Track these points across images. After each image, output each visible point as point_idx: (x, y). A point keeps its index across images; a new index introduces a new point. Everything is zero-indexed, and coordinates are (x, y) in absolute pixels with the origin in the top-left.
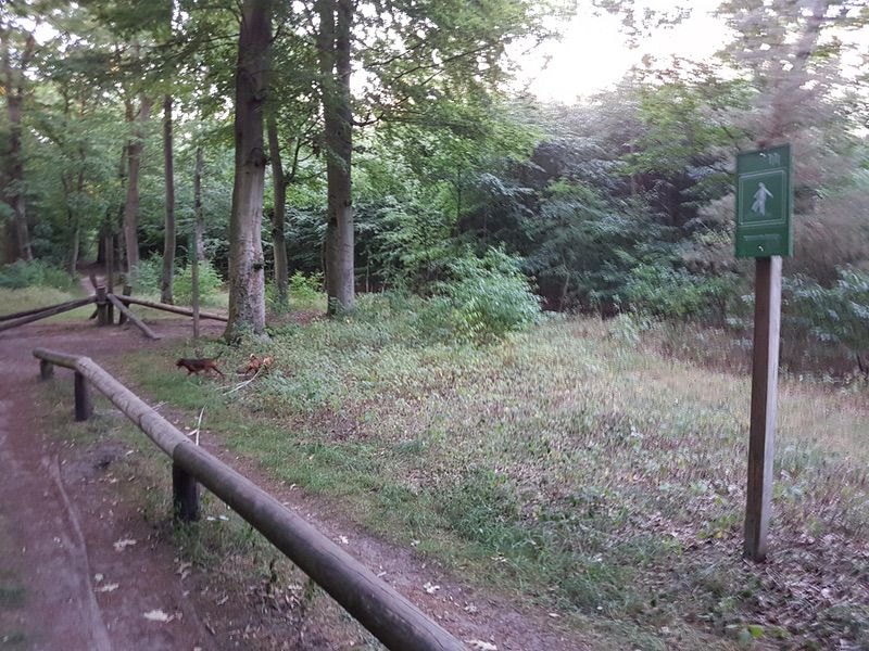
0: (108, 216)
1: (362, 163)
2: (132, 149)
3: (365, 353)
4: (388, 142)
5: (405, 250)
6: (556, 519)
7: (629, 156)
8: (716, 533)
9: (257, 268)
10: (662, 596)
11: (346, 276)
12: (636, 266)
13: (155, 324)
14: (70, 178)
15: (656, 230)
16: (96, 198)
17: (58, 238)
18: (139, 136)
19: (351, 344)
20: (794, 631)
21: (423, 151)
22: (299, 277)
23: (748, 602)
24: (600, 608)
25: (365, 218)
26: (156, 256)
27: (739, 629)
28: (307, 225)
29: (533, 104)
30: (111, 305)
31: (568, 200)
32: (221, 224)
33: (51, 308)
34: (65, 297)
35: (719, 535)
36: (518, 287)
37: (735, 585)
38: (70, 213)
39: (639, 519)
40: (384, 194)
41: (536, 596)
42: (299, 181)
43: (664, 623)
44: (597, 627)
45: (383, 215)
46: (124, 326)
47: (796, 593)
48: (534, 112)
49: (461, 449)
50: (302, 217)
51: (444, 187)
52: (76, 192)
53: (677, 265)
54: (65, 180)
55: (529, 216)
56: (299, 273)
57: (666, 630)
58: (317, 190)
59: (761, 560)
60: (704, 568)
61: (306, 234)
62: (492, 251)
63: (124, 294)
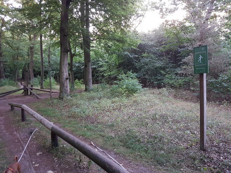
0: (25, 66)
1: (93, 50)
2: (31, 48)
3: (97, 101)
4: (99, 45)
5: (105, 72)
6: (151, 142)
7: (163, 46)
8: (193, 144)
9: (67, 79)
10: (180, 161)
11: (90, 80)
12: (166, 75)
13: (40, 95)
14: (15, 56)
15: (171, 65)
16: (21, 61)
17: (12, 72)
18: (33, 45)
19: (93, 98)
20: (214, 168)
21: (109, 46)
22: (77, 81)
23: (202, 161)
24: (165, 165)
25: (94, 64)
26: (38, 76)
27: (200, 168)
28: (78, 67)
29: (137, 34)
30: (28, 90)
31: (147, 58)
32: (55, 67)
33: (11, 91)
34: (14, 88)
35: (193, 145)
36: (136, 82)
37: (199, 157)
38: (15, 66)
39: (172, 141)
40: (99, 58)
41: (148, 162)
42: (76, 55)
43: (181, 168)
44: (164, 170)
45: (98, 64)
46: (31, 95)
47: (214, 158)
48: (138, 36)
49: (124, 125)
50: (77, 65)
51: (114, 56)
52: (16, 60)
53: (177, 74)
54: (13, 57)
55: (137, 62)
56: (77, 80)
57: (182, 169)
58: (81, 58)
59: (204, 150)
60: (190, 153)
61: (78, 69)
62: (129, 72)
63: (31, 87)
